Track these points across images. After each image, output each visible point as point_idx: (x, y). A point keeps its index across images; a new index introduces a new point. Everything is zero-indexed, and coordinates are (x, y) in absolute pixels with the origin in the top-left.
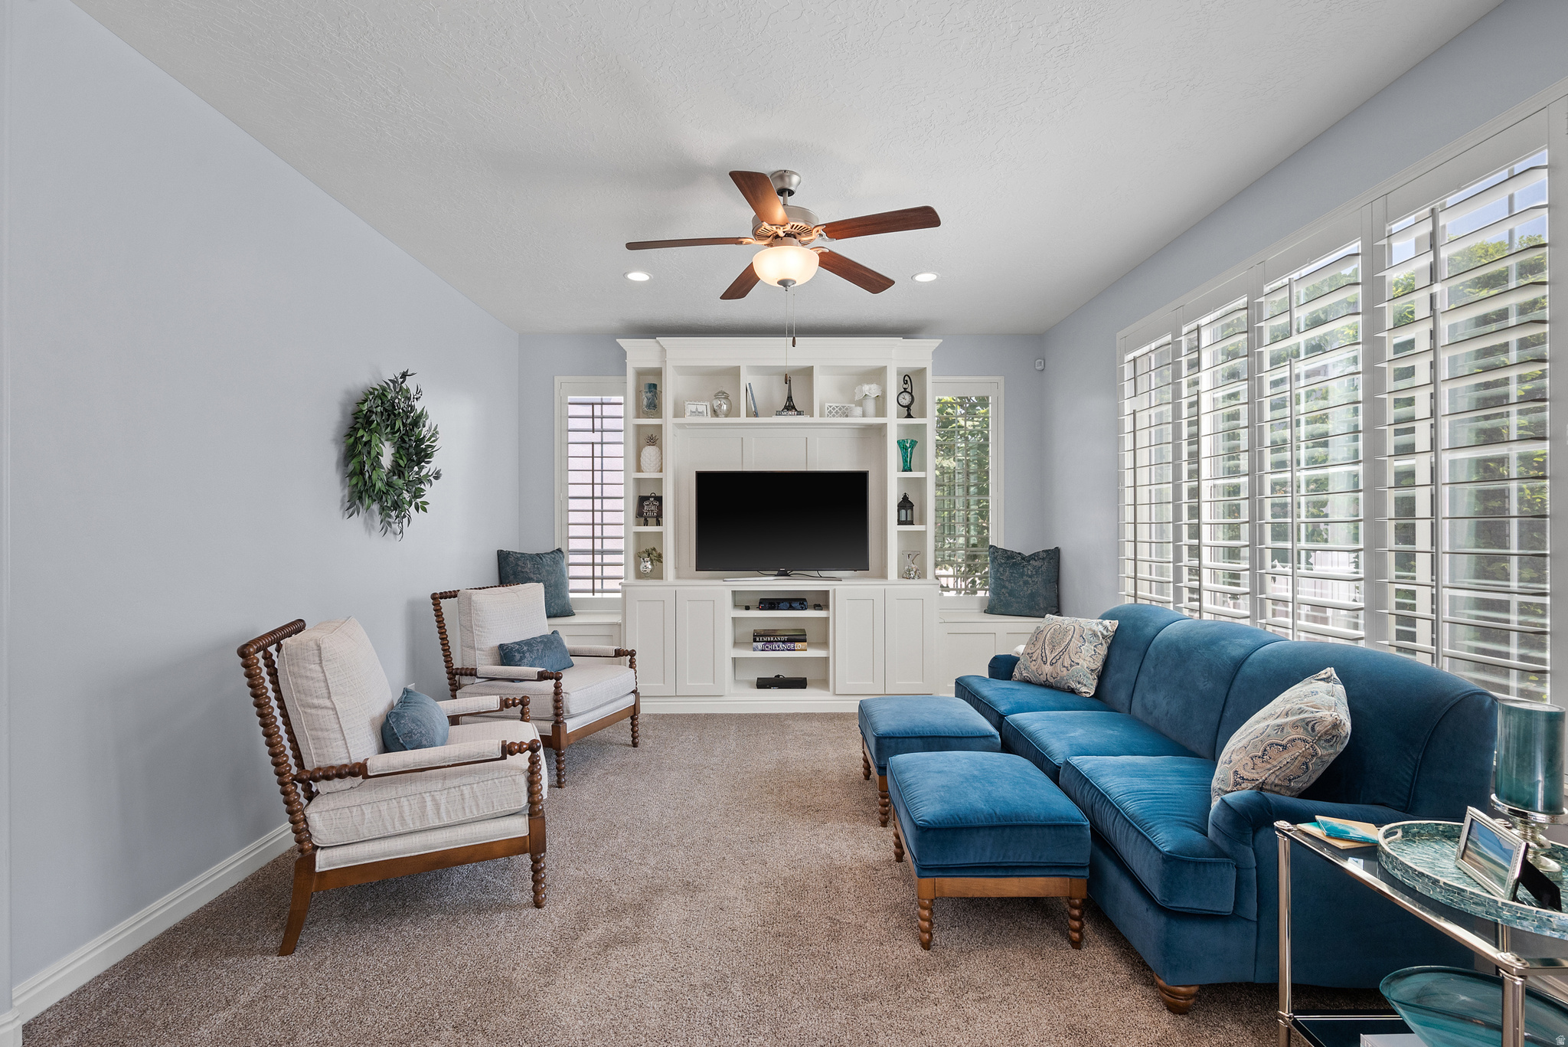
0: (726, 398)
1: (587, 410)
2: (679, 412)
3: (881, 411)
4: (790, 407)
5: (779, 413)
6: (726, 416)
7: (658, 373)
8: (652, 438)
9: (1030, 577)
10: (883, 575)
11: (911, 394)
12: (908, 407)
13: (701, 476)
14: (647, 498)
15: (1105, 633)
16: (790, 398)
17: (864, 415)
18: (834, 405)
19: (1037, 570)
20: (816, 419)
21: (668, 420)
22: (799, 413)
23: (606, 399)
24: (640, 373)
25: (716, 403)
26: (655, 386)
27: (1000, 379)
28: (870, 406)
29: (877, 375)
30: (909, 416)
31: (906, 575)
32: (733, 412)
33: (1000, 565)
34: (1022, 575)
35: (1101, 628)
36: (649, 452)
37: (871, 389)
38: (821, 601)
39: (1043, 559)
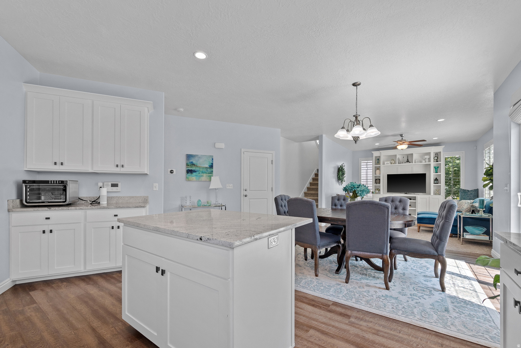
0: (394, 160)
1: (365, 164)
2: (384, 164)
3: (429, 161)
4: (408, 161)
5: (405, 163)
6: (394, 164)
7: (380, 157)
8: (378, 168)
9: (469, 195)
10: (430, 194)
11: (437, 157)
12: (437, 160)
13: (388, 175)
14: (377, 179)
15: (471, 202)
16: (408, 160)
17: (425, 162)
18: (418, 160)
19: (471, 194)
20: (414, 163)
21: (382, 165)
22: (410, 162)
23: (368, 162)
24: (376, 157)
25: (391, 161)
26: (379, 159)
27: (464, 152)
28: (427, 160)
29: (429, 154)
30: (437, 162)
31: (435, 194)
32: (395, 163)
33: (462, 192)
34: (467, 194)
35: (470, 202)
36: (378, 171)
37: (427, 157)
38: (415, 198)
39: (473, 191)
